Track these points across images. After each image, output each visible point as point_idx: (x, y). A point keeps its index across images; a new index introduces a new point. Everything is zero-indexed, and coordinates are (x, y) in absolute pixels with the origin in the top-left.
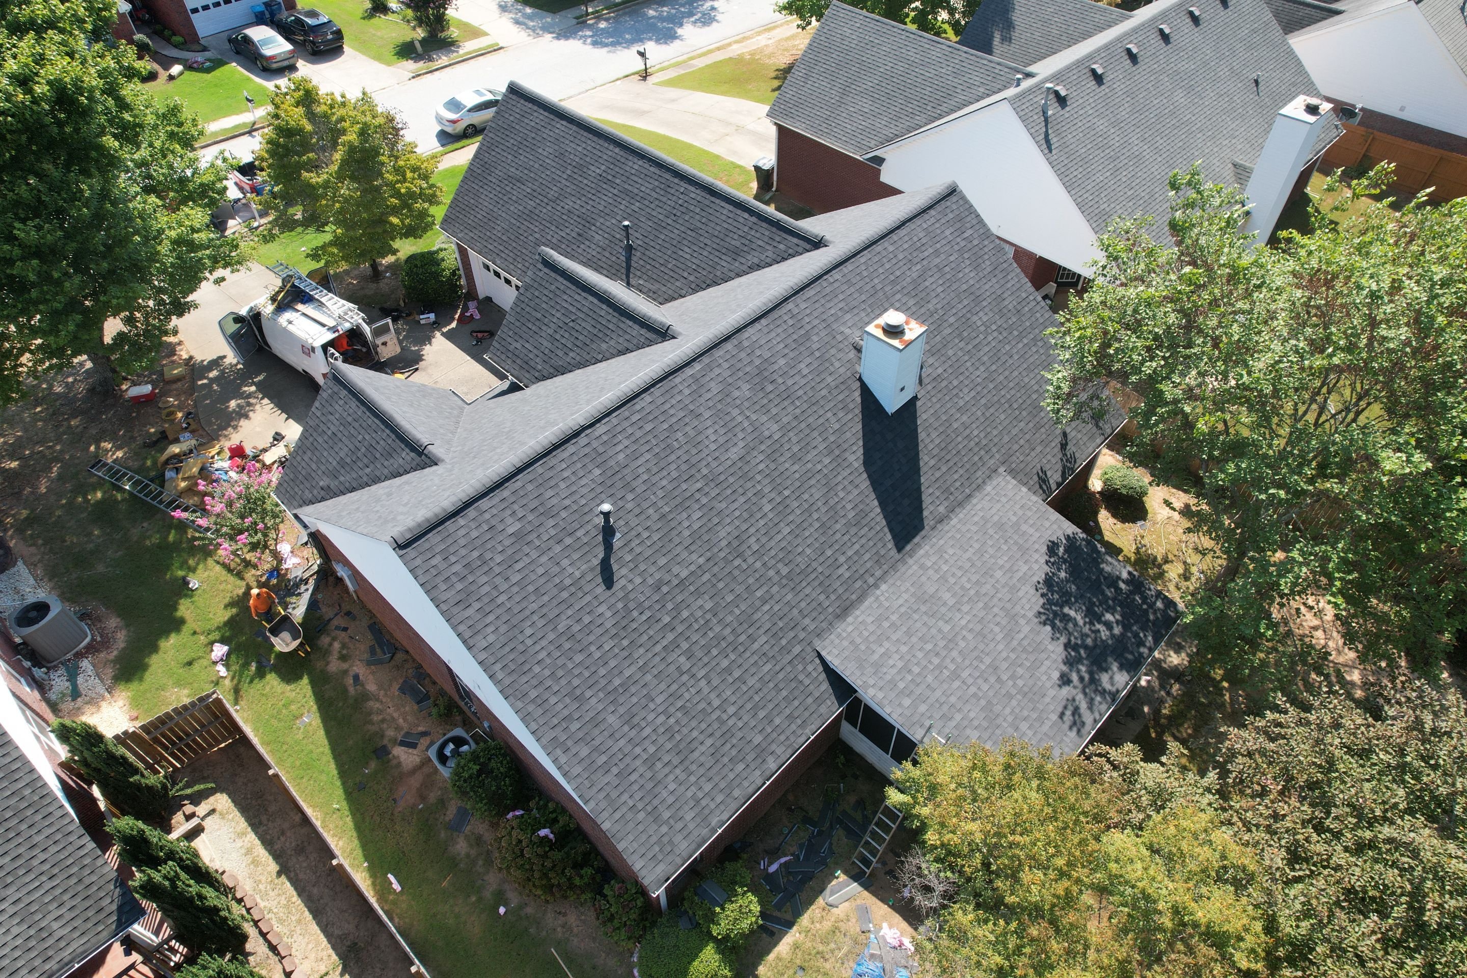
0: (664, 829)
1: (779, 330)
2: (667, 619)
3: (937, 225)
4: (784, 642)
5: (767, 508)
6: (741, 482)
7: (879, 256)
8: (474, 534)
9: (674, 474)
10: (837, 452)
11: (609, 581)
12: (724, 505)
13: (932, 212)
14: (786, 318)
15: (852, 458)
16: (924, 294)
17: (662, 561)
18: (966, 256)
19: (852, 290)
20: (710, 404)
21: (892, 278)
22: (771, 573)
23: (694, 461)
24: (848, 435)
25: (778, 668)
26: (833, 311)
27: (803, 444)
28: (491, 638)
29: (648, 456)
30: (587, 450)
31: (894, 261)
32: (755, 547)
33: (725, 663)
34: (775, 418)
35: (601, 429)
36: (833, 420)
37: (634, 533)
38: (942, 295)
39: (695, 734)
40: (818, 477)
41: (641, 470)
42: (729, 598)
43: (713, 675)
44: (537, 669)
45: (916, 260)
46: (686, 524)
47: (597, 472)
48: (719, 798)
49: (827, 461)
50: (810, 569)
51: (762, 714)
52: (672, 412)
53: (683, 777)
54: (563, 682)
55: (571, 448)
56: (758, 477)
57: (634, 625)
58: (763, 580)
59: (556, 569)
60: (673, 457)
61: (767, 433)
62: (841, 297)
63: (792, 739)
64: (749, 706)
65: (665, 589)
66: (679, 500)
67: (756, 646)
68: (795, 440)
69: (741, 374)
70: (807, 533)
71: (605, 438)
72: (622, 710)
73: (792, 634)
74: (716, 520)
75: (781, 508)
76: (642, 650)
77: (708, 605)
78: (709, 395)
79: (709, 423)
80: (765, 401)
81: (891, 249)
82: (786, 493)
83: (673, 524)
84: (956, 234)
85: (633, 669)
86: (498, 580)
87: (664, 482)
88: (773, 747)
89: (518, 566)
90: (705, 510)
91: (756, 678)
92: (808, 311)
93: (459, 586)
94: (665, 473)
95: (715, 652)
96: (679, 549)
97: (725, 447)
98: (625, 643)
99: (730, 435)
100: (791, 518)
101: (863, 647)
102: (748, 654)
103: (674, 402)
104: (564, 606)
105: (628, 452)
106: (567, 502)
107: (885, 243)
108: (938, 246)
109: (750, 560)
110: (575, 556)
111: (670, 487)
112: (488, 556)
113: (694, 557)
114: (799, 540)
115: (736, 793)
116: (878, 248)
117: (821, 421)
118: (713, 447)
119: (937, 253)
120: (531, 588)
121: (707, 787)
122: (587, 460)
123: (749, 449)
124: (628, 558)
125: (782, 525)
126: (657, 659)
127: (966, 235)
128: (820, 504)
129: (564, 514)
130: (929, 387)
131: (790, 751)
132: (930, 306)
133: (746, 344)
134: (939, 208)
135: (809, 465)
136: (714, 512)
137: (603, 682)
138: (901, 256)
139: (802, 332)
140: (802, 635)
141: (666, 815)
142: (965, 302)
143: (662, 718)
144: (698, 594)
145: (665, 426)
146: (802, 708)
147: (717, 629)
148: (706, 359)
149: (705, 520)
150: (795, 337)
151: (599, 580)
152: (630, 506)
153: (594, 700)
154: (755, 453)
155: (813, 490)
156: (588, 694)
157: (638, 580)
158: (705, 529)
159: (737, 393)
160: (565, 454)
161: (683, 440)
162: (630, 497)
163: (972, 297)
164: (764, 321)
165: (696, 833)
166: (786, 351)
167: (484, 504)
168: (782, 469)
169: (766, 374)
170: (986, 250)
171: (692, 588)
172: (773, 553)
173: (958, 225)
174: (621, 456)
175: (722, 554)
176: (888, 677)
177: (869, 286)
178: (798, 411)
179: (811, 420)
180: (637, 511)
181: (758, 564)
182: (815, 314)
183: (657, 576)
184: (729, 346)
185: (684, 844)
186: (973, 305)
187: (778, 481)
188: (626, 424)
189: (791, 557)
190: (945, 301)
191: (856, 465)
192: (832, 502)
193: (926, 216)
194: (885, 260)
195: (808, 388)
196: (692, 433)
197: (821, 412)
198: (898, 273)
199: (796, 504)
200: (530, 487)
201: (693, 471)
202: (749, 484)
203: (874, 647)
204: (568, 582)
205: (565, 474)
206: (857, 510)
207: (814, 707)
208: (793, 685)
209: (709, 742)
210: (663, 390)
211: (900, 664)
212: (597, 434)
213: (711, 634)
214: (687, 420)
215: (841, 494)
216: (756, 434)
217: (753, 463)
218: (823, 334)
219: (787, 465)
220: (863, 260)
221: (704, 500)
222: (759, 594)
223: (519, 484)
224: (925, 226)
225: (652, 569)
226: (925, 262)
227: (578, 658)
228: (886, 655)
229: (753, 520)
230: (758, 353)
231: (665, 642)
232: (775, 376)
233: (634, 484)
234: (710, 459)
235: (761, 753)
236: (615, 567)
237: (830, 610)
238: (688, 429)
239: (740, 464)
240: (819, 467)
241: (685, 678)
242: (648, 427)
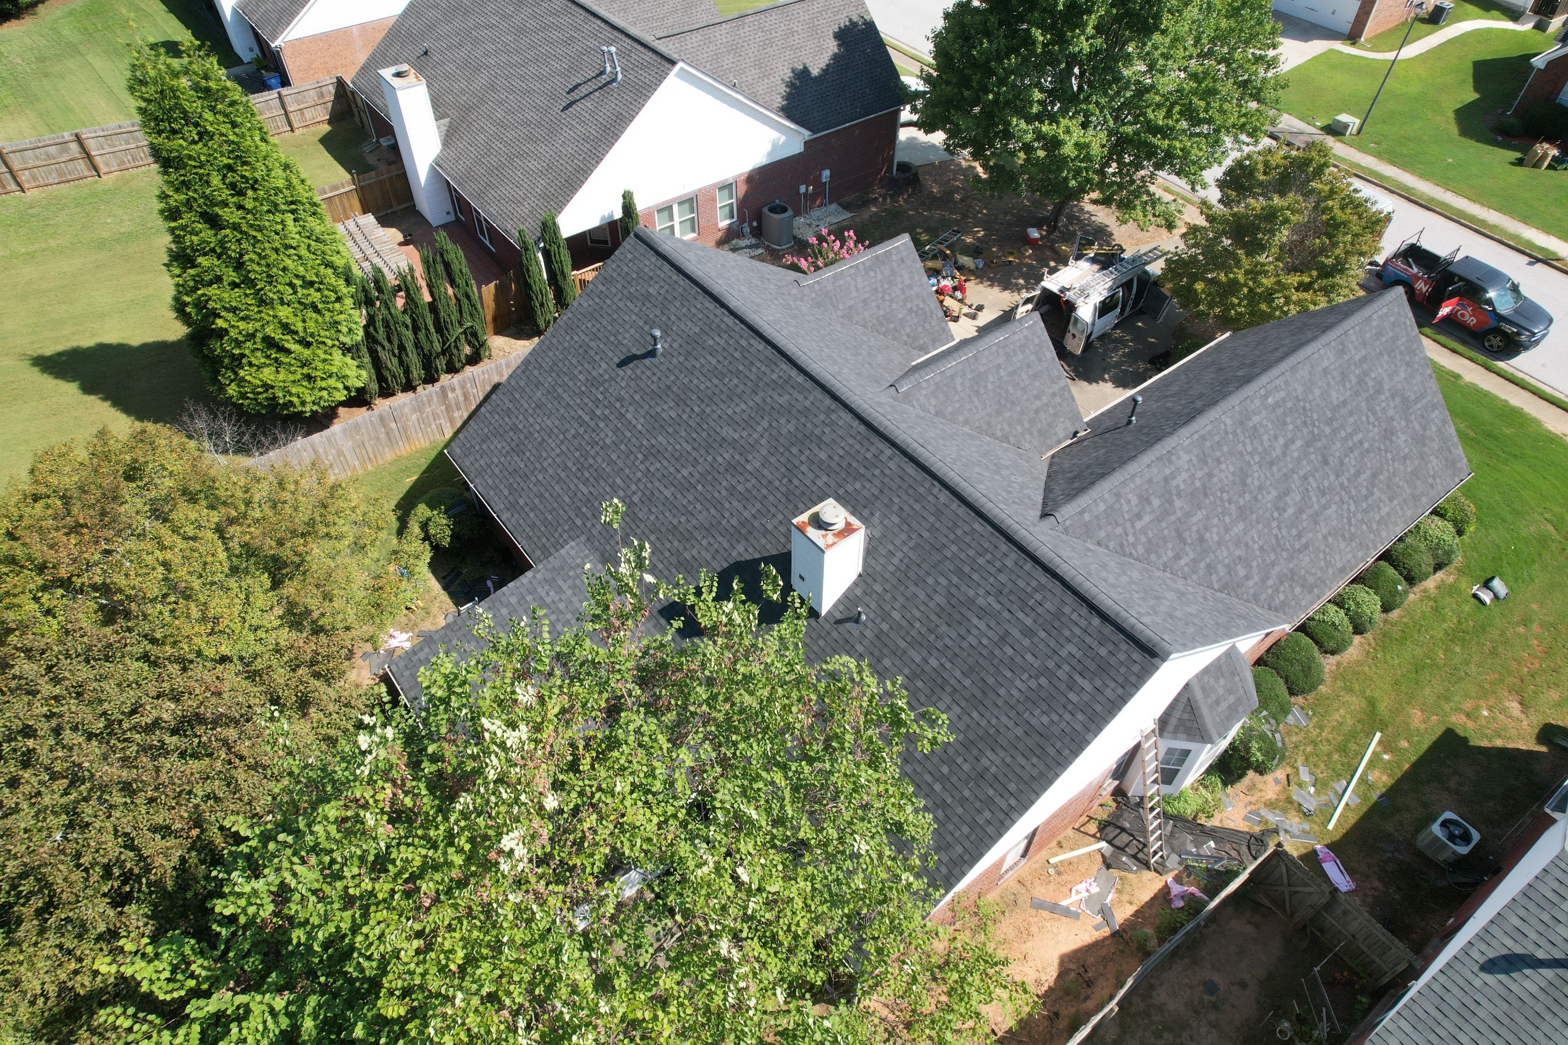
0: (477, 448)
1: (858, 447)
2: (598, 412)
3: (1078, 632)
4: (584, 509)
5: (685, 472)
6: (704, 444)
7: (991, 548)
8: (646, 270)
9: (702, 387)
10: (743, 531)
11: (621, 364)
12: (683, 434)
13: (1096, 621)
14: (873, 450)
15: (740, 548)
16: (959, 618)
17: (637, 397)
18: (1043, 681)
19: (932, 519)
20: (768, 400)
21: (967, 569)
22: (634, 487)
23: (716, 399)
24: (763, 541)
25: (566, 508)
26: (896, 500)
27: (746, 495)
28: (585, 305)
29: (714, 361)
30: (712, 317)
31: (993, 571)
32: (652, 469)
33: (570, 464)
34: (765, 463)
35: (730, 321)
36: (775, 522)
37: (655, 370)
38: (965, 645)
39: (528, 454)
40: (718, 516)
41: (703, 361)
42: (614, 457)
43: (563, 457)
44: (568, 338)
45: (1004, 600)
46: (665, 407)
47: (697, 330)
48: (490, 481)
49: (734, 522)
50: (638, 522)
51: (537, 501)
52: (754, 369)
53: (504, 452)
54: (561, 357)
55: (711, 305)
56: (710, 458)
57: (594, 391)
58: (628, 481)
59: (627, 327)
60: (716, 381)
61: (750, 457)
62: (917, 507)
63: (520, 530)
64: (542, 490)
65: (618, 405)
66: (683, 396)
67: (581, 486)
68: (749, 485)
69: (803, 420)
70: (667, 514)
71: (723, 326)
72: (544, 399)
73: (589, 515)
74: (670, 430)
75: (686, 485)
76: (578, 401)
77: (608, 441)
78: (776, 397)
79: (751, 403)
80: (781, 450)
81: (1009, 563)
82: (700, 487)
83: (664, 397)
84: (1074, 662)
85: (568, 399)
86: (620, 295)
87: (695, 381)
88: (516, 516)
89: (629, 304)
90: (678, 420)
91: (560, 492)
92: (887, 472)
93: (615, 275)
94: (703, 379)
95: (577, 454)
96: (647, 407)
97: (732, 422)
98: (583, 388)
99: (744, 425)
100: (679, 496)
101: (571, 573)
102: (576, 481)
103: (763, 368)
104: (604, 340)
105: (716, 347)
106: (673, 318)
107: (1014, 555)
108: (1043, 634)
109: (642, 467)
110: (637, 336)
111: (691, 386)
112: (634, 283)
113: (642, 420)
114: (661, 508)
115: (492, 493)
116: (1004, 546)
117: (773, 510)
118: (730, 412)
119: (1028, 632)
120: (615, 316)
121: (497, 471)
122: (705, 320)
123: (733, 444)
124: (638, 372)
125: (673, 489)
126: (573, 414)
127: (1079, 680)
128: (694, 522)
129: (664, 318)
130: (835, 634)
131: (512, 529)
132: (944, 628)
133: (834, 417)
134: (1108, 630)
135: (727, 505)
136: (677, 427)
137: (560, 382)
138: (1002, 578)
139: (862, 470)
140: (589, 524)
141: (484, 447)
142: (967, 682)
143: (537, 427)
144: (616, 431)
145: (741, 368)
146: (539, 534)
147: (592, 452)
148: (809, 384)
149: (670, 421)
150: (855, 464)
151: (623, 357)
152: (675, 361)
153: (550, 379)
154: (731, 451)
155: (704, 513)
156: (554, 375)
157: (623, 384)
158: (663, 423)
159: (783, 421)
160: (707, 304)
161: (731, 385)
162: (681, 359)
163: (979, 694)
164: (862, 428)
165: (472, 469)
166: (836, 458)
167: (667, 267)
168: (719, 477)
169: (807, 442)
170: (1067, 716)
171: (619, 425)
172: (649, 485)
173: (1093, 666)
174: (711, 342)
175: (645, 442)
176: (539, 590)
177: (945, 540)
178: (777, 483)
179: (771, 498)
180: (671, 367)
181: (639, 475)
182: (886, 480)
183: (626, 396)
184: (828, 401)
185: (468, 463)
186: (967, 694)
187: (709, 478)
188: (737, 337)
189: (647, 502)
190: (957, 650)
191: (734, 554)
192: (696, 534)
193: (1084, 611)
194: (989, 556)
195: (803, 488)
196: (738, 391)
197: (781, 507)
198: (976, 577)
199: (691, 498)
200: (680, 290)
201: (707, 401)
202: (702, 451)
203: (570, 582)
204: (620, 337)
205: (693, 310)
206: (692, 562)
207: (540, 545)
208: (555, 524)
209: (522, 465)
210: (771, 357)
211: (548, 600)
212: (725, 319)
213: (588, 448)
214: (749, 384)
215: (704, 542)
216: (747, 447)
217: (721, 451)
218: (865, 492)
219: (724, 483)
220: (977, 526)
221: (685, 417)
222: (618, 480)
223: (682, 283)
224: (1067, 610)
225: (631, 392)
226: (1006, 614)
227: (574, 361)
228: (560, 590)
229: (673, 461)
230: (827, 430)
231: (584, 416)
232: (807, 452)
233: (691, 359)
234: (719, 412)
235: (513, 507)
236: (631, 365)
237: (608, 547)
238: (742, 387)
239: (718, 439)
240: (727, 515)
241: (561, 437)
242: (737, 355)
